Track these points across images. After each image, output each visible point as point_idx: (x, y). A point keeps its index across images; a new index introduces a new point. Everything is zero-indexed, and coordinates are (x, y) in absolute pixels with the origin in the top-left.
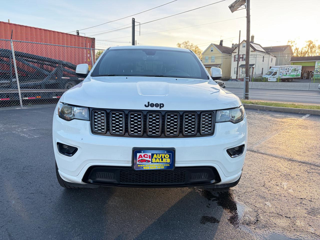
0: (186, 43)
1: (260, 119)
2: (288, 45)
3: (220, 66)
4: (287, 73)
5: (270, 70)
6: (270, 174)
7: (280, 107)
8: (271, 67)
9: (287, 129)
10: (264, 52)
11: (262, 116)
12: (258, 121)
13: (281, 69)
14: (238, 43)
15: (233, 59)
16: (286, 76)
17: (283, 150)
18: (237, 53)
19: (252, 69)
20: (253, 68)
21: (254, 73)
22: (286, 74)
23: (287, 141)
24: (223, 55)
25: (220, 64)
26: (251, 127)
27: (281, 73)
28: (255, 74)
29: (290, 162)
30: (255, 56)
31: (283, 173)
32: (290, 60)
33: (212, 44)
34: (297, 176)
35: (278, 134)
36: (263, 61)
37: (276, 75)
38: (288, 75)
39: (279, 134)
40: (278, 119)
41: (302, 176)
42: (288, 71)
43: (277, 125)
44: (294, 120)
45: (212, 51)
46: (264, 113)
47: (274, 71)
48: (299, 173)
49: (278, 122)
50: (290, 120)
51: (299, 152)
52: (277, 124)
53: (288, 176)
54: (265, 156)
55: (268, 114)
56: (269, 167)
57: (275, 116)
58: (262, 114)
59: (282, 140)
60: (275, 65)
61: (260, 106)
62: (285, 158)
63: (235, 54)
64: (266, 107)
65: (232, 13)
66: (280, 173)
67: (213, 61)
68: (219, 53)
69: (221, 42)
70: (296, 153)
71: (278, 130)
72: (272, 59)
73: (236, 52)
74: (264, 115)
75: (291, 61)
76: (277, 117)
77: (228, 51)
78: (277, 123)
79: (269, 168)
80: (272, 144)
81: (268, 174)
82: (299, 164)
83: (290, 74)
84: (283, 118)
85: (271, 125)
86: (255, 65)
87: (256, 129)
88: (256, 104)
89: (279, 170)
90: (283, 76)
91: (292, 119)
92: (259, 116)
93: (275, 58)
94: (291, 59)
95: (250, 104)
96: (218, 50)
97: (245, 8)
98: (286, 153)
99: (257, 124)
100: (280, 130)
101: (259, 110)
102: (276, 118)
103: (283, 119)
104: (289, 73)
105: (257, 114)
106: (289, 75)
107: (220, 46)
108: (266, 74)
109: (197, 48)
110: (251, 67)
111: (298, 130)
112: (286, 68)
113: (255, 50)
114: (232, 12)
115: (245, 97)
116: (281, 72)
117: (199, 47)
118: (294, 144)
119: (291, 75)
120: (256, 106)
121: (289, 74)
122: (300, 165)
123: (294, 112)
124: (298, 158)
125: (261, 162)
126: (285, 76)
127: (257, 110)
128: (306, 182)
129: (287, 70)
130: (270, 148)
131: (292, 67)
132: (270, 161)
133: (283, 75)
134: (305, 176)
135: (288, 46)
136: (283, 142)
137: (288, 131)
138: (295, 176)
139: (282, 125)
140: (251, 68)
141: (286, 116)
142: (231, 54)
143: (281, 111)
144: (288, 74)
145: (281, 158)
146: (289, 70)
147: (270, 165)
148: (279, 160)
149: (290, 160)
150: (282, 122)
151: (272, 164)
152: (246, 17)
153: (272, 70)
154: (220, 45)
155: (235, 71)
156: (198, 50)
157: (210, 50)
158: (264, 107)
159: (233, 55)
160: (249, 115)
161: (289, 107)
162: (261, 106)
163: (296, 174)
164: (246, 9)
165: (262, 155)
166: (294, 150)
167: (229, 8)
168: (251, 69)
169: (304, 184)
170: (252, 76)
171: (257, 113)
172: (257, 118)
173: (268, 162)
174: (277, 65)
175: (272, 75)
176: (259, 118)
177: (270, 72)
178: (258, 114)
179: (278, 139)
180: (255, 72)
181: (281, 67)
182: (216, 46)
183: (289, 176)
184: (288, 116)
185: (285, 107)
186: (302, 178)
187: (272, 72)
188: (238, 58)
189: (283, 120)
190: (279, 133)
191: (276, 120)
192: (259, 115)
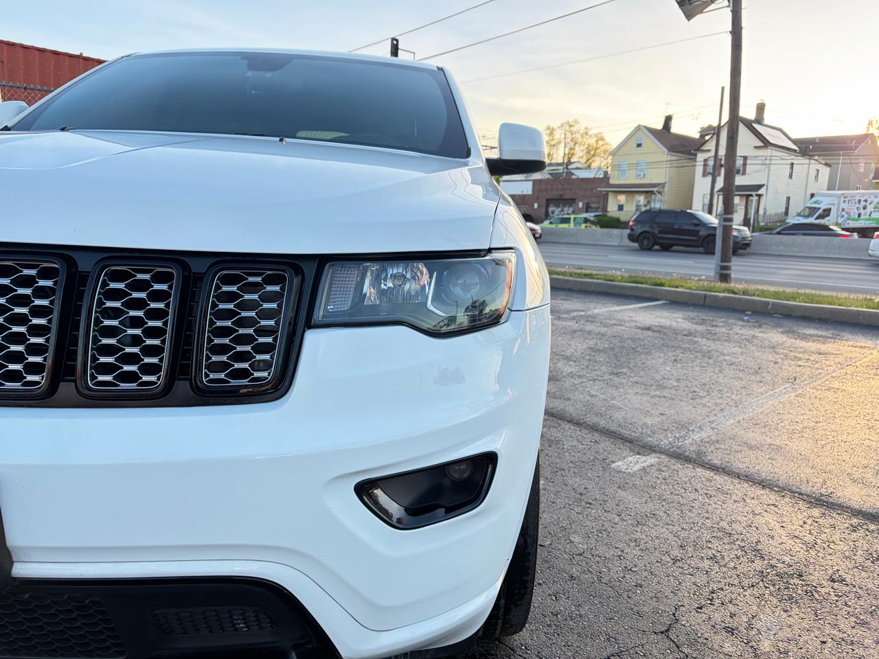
0: (570, 126)
1: (745, 342)
2: (870, 132)
3: (661, 190)
4: (862, 211)
5: (811, 203)
6: (716, 567)
7: (821, 303)
8: (812, 195)
9: (832, 377)
10: (795, 151)
11: (756, 332)
12: (735, 347)
13: (842, 199)
14: (715, 124)
15: (699, 170)
16: (860, 222)
17: (800, 457)
18: (712, 154)
19: (755, 199)
20: (760, 196)
21: (761, 212)
22: (859, 215)
23: (824, 424)
24: (669, 158)
25: (661, 184)
26: (706, 365)
27: (844, 213)
28: (765, 213)
29: (816, 512)
30: (768, 162)
31: (773, 562)
32: (872, 176)
33: (639, 128)
34: (833, 581)
35: (793, 395)
36: (791, 176)
37: (827, 218)
38: (864, 219)
39: (796, 396)
40: (808, 342)
41: (858, 582)
42: (865, 208)
43: (800, 363)
44: (861, 347)
45: (639, 145)
46: (763, 321)
47: (823, 206)
48: (843, 567)
49: (805, 352)
50: (849, 346)
51: (861, 471)
52: (800, 359)
53: (792, 581)
54: (720, 479)
55: (777, 326)
56: (721, 530)
57: (798, 333)
58: (756, 324)
59: (805, 417)
60: (828, 190)
61: (754, 301)
62: (800, 494)
63: (706, 155)
64: (774, 304)
65: (689, 20)
66: (758, 565)
67: (642, 174)
68: (659, 153)
69: (668, 119)
70: (850, 471)
71: (798, 381)
72: (818, 171)
73: (709, 150)
74: (762, 330)
75: (874, 178)
76: (804, 337)
77: (685, 148)
78: (799, 355)
79: (720, 534)
80: (763, 430)
81: (707, 563)
82: (855, 521)
83: (870, 215)
84: (825, 339)
85: (780, 360)
86: (764, 188)
87: (720, 375)
88: (744, 293)
89: (759, 547)
90: (848, 222)
91: (858, 344)
92: (743, 331)
93: (828, 169)
94: (876, 172)
95: (721, 295)
96: (658, 143)
97: (728, 6)
98: (809, 471)
99: (727, 358)
100: (805, 380)
101: (749, 313)
102: (801, 339)
103: (824, 343)
104: (868, 213)
105: (740, 325)
106: (869, 220)
107: (664, 134)
108: (799, 215)
109: (602, 139)
110: (754, 193)
111: (873, 383)
112: (857, 198)
113: (766, 143)
114: (689, 16)
115: (718, 275)
116: (843, 210)
117: (606, 138)
118: (848, 433)
119: (874, 219)
120: (740, 300)
121: (867, 217)
122: (854, 529)
123: (866, 323)
124: (853, 495)
125: (696, 505)
126: (854, 222)
127: (742, 311)
128: (869, 618)
129: (863, 203)
130: (751, 448)
131: (876, 197)
132: (735, 501)
133: (849, 219)
134: (870, 586)
135: (866, 136)
136: (806, 424)
137: (836, 384)
138: (825, 583)
139: (817, 362)
140: (751, 195)
141: (838, 333)
142: (696, 155)
143: (823, 316)
144: (865, 215)
145: (782, 489)
146: (867, 204)
147: (730, 524)
148: (772, 497)
149: (820, 500)
150: (821, 354)
151: (739, 518)
152: (730, 32)
153: (816, 203)
154: (665, 131)
155: (704, 205)
156: (603, 145)
157: (633, 143)
158: (768, 303)
159: (701, 157)
160: (713, 326)
161: (850, 306)
162: (759, 301)
163: (830, 572)
164: (729, 10)
165: (712, 474)
166: (845, 458)
167: (678, 6)
168: (751, 198)
169: (859, 631)
170: (754, 219)
171: (741, 323)
172: (736, 337)
173: (725, 506)
174: (835, 190)
175: (815, 216)
176: (744, 337)
177: (810, 208)
178: (744, 323)
179: (789, 413)
180: (765, 209)
181: (842, 194)
182: (653, 132)
183: (796, 581)
184: (844, 334)
185: (840, 305)
186: (852, 595)
187: (815, 208)
188: (714, 166)
189: (824, 347)
190: (800, 391)
191: (801, 345)
192: (747, 328)
